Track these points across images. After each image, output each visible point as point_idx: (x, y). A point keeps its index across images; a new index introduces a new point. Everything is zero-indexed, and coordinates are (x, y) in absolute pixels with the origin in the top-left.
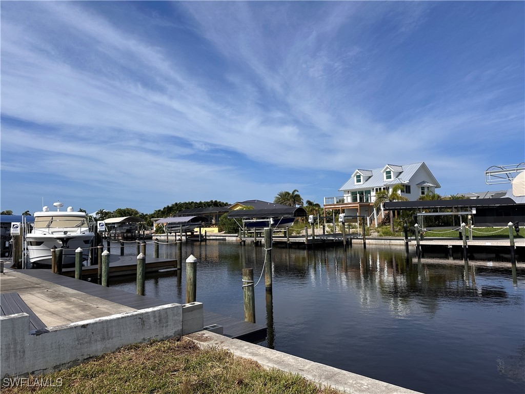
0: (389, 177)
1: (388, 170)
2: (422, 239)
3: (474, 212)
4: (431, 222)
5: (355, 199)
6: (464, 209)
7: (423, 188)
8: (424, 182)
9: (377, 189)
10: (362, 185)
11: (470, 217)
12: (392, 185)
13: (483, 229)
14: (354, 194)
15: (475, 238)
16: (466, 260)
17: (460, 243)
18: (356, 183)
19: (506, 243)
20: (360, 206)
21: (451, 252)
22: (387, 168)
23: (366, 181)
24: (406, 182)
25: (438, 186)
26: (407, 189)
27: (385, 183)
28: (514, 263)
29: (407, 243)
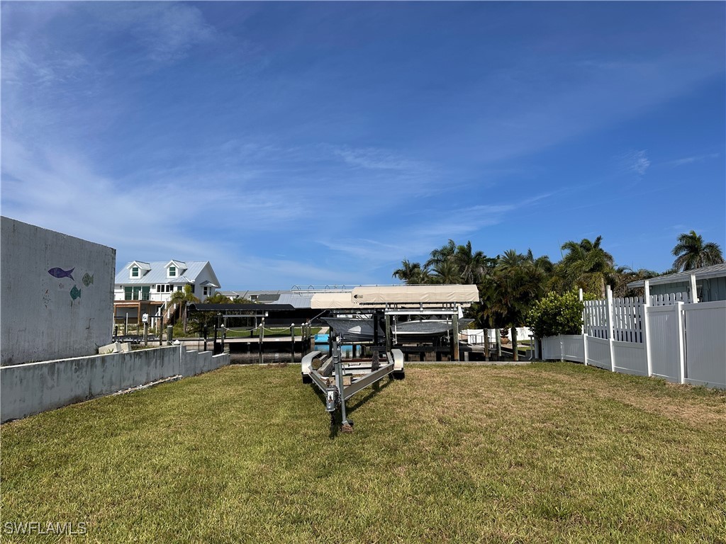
0: (173, 274)
1: (173, 266)
3: (267, 315)
5: (128, 297)
7: (206, 288)
8: (207, 282)
9: (159, 286)
10: (139, 280)
11: (263, 319)
12: (177, 284)
13: (273, 329)
14: (128, 289)
15: (266, 336)
16: (260, 353)
17: (257, 340)
18: (131, 277)
19: (289, 339)
20: (141, 304)
21: (249, 347)
22: (172, 264)
23: (144, 275)
24: (192, 281)
25: (219, 287)
26: (192, 287)
27: (169, 281)
28: (293, 354)
29: (205, 343)
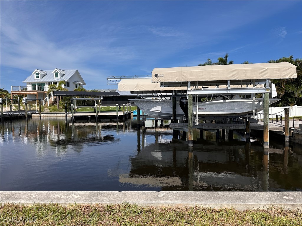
0: (57, 76)
1: (57, 72)
2: (75, 113)
3: (102, 98)
4: (80, 103)
5: (34, 89)
6: (97, 97)
7: (76, 85)
8: (77, 81)
9: (49, 83)
10: (40, 80)
11: (100, 101)
12: (58, 81)
13: (106, 108)
14: (34, 85)
15: (102, 112)
16: (97, 123)
17: (94, 114)
18: (35, 78)
19: (114, 114)
20: (38, 93)
21: (90, 119)
22: (56, 71)
23: (42, 77)
24: (67, 80)
25: (85, 84)
26: (67, 84)
27: (54, 80)
28: (118, 123)
29: (66, 115)
